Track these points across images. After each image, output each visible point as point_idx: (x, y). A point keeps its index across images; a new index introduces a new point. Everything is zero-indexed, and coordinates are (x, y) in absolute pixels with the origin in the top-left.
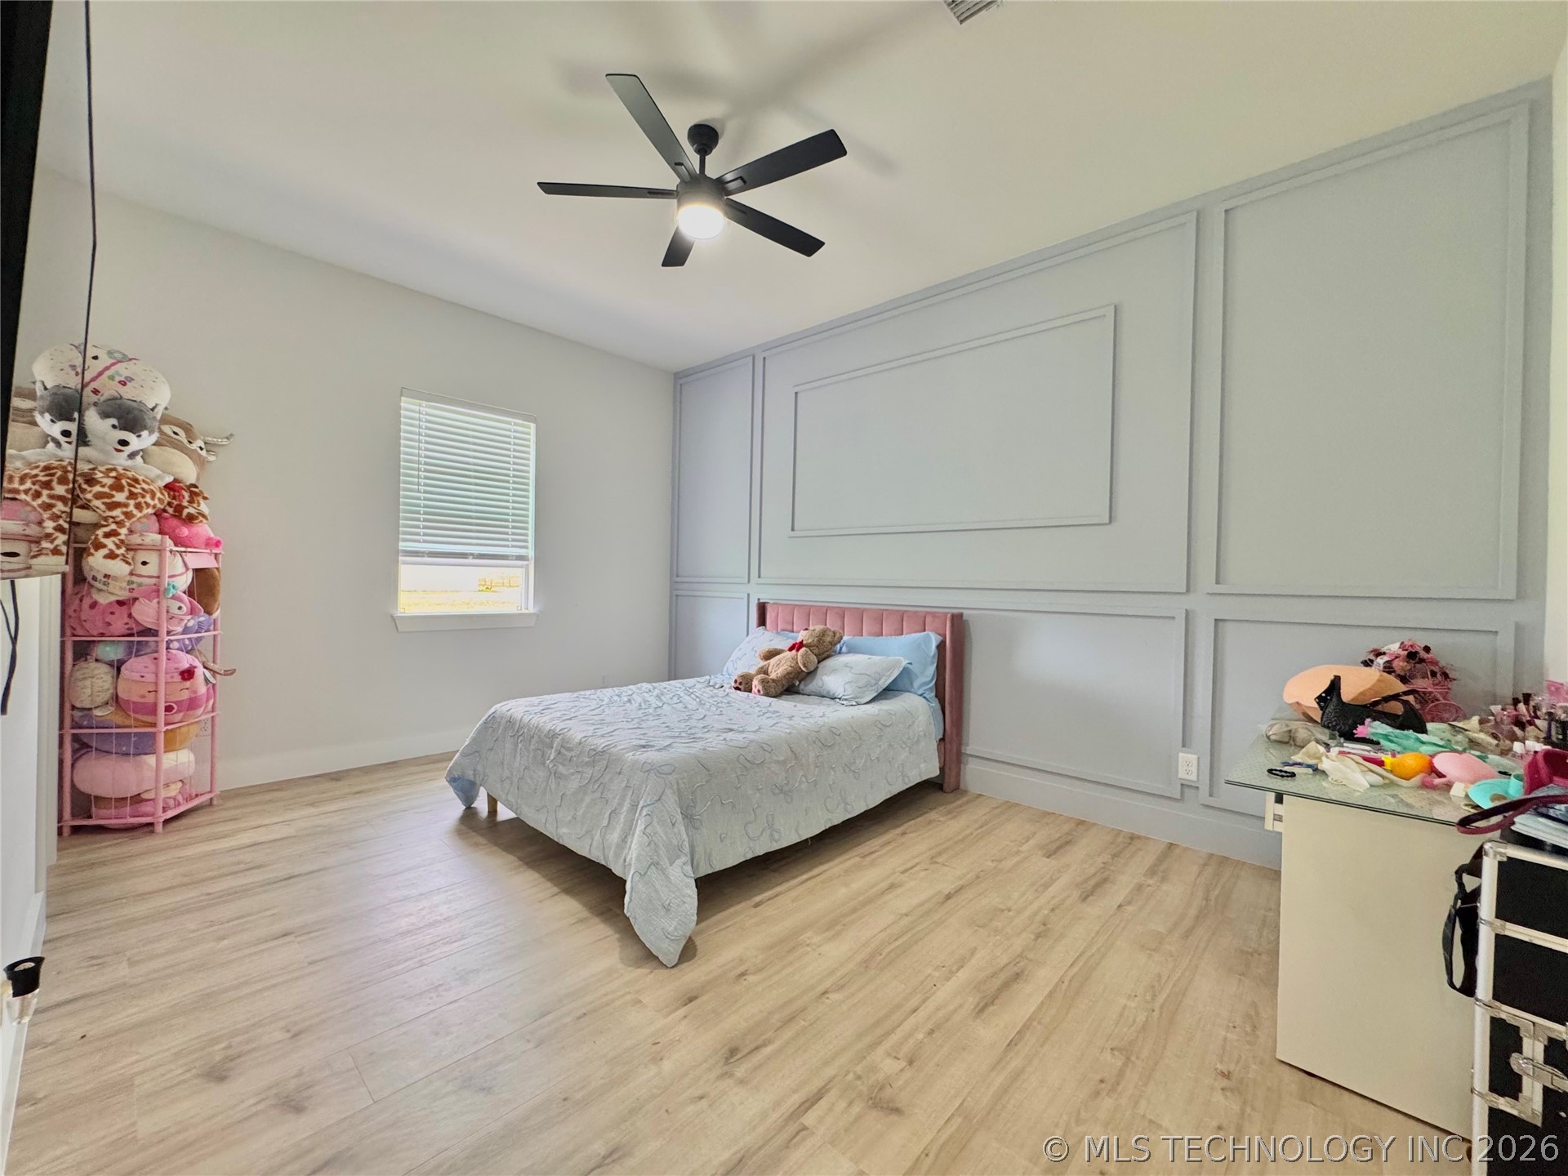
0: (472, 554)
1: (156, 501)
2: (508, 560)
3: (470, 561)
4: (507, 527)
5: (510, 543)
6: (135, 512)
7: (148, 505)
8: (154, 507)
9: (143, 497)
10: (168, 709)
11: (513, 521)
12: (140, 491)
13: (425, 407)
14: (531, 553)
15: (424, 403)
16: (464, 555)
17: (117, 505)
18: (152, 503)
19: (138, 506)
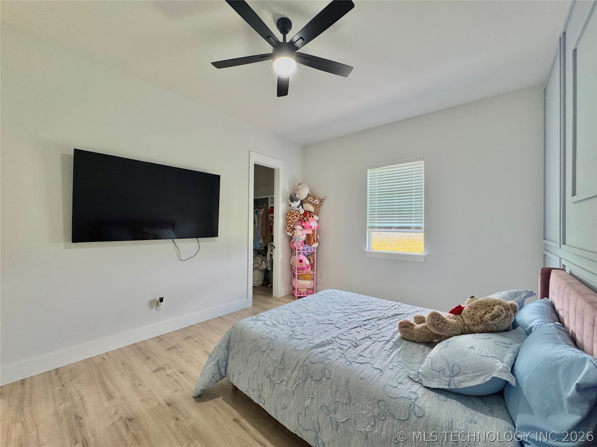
0: (395, 227)
1: (298, 218)
2: (411, 229)
3: (393, 230)
4: (412, 214)
5: (413, 221)
6: (293, 221)
7: (296, 219)
8: (298, 219)
9: (294, 217)
10: (298, 269)
11: (415, 211)
12: (293, 216)
13: (377, 170)
14: (422, 225)
15: (377, 169)
16: (391, 228)
17: (290, 220)
18: (297, 218)
19: (293, 219)
